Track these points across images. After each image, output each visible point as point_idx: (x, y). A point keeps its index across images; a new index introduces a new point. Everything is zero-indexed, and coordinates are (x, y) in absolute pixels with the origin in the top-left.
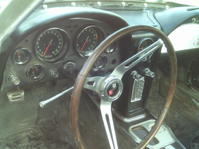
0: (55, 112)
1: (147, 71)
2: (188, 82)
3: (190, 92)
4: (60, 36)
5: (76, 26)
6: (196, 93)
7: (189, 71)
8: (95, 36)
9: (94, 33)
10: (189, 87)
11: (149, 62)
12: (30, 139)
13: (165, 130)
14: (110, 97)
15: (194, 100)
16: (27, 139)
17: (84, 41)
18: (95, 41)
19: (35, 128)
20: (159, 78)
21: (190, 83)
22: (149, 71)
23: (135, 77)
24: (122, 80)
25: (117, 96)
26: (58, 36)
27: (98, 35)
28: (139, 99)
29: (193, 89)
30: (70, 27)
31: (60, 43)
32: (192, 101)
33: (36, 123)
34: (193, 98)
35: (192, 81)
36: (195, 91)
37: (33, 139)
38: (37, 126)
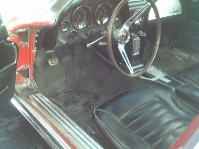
0: (77, 75)
1: (141, 32)
2: (170, 44)
3: (173, 52)
4: (84, 12)
5: (94, 4)
6: (177, 51)
7: (170, 36)
8: (105, 11)
9: (104, 8)
10: (172, 48)
11: (142, 26)
12: (65, 93)
13: (158, 71)
14: (123, 41)
15: (176, 57)
16: (63, 93)
17: (99, 14)
18: (105, 14)
19: (66, 87)
20: (149, 46)
21: (172, 46)
22: (142, 32)
23: (134, 37)
24: (129, 30)
25: (127, 40)
26: (83, 12)
27: (107, 10)
28: (138, 53)
29: (175, 49)
30: (90, 5)
31: (85, 17)
32: (176, 58)
33: (65, 83)
34: (176, 55)
35: (173, 44)
36: (177, 50)
37: (67, 92)
38: (67, 85)
